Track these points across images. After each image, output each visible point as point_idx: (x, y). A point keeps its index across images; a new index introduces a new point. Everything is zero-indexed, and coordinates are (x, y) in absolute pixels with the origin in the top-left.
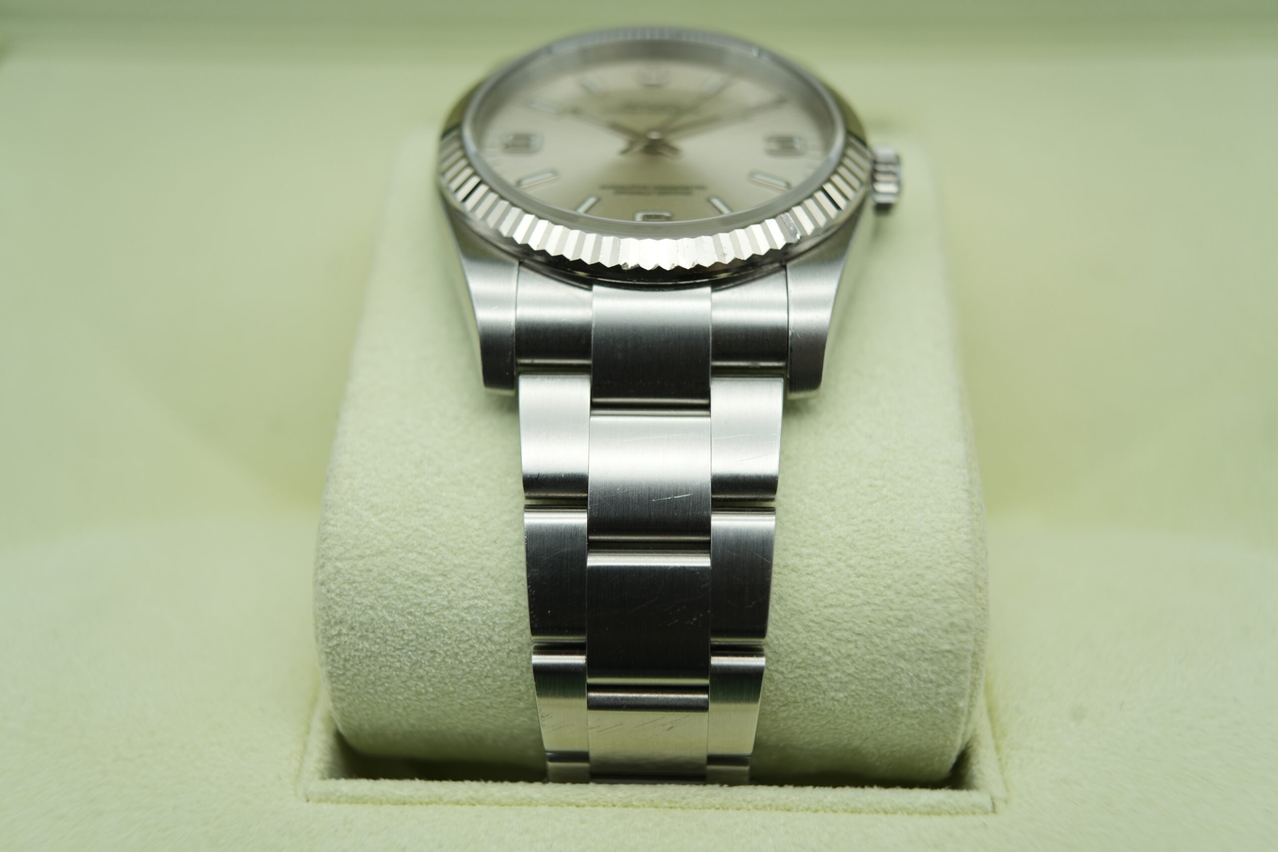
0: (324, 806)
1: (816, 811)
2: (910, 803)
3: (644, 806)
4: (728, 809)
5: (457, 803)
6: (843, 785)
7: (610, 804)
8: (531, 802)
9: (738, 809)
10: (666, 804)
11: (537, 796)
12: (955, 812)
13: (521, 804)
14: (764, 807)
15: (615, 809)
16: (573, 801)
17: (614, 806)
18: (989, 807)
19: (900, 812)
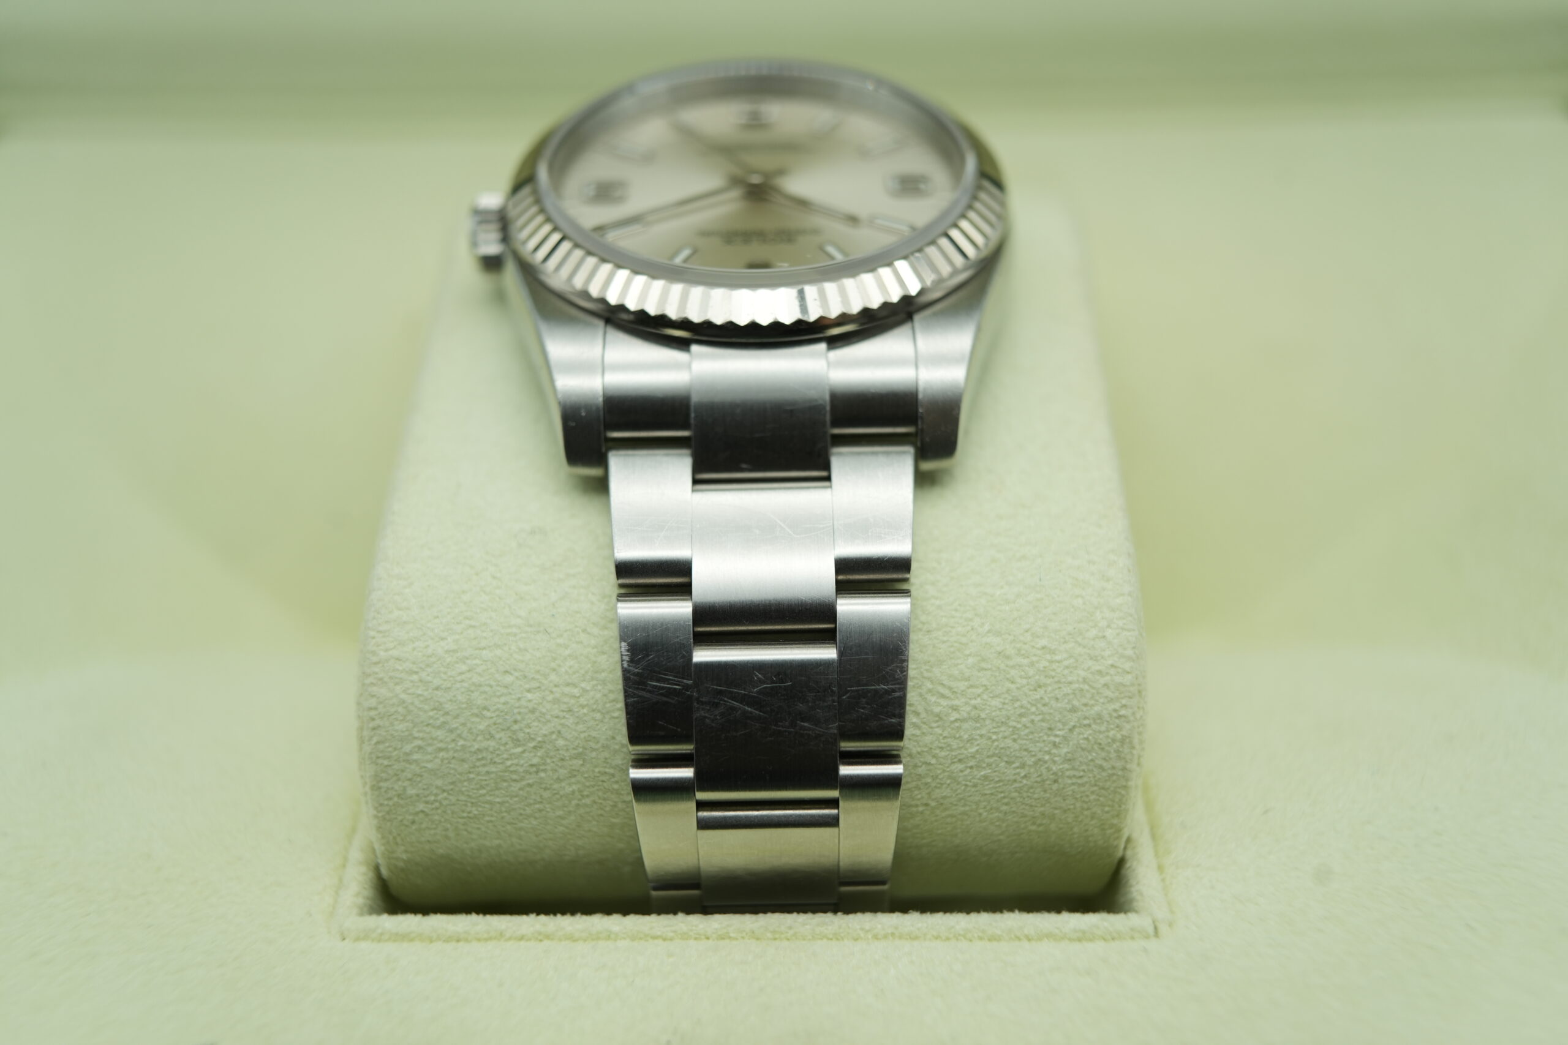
0: (363, 945)
1: (948, 939)
2: (1058, 928)
3: (743, 938)
4: (843, 939)
5: (521, 938)
6: (978, 910)
7: (703, 937)
8: (609, 936)
9: (856, 940)
10: (769, 935)
11: (616, 928)
12: (1114, 937)
13: (598, 939)
14: (885, 937)
15: (710, 941)
16: (659, 933)
17: (708, 938)
18: (1151, 930)
19: (1045, 939)
